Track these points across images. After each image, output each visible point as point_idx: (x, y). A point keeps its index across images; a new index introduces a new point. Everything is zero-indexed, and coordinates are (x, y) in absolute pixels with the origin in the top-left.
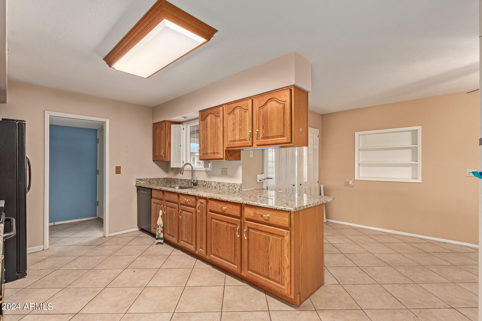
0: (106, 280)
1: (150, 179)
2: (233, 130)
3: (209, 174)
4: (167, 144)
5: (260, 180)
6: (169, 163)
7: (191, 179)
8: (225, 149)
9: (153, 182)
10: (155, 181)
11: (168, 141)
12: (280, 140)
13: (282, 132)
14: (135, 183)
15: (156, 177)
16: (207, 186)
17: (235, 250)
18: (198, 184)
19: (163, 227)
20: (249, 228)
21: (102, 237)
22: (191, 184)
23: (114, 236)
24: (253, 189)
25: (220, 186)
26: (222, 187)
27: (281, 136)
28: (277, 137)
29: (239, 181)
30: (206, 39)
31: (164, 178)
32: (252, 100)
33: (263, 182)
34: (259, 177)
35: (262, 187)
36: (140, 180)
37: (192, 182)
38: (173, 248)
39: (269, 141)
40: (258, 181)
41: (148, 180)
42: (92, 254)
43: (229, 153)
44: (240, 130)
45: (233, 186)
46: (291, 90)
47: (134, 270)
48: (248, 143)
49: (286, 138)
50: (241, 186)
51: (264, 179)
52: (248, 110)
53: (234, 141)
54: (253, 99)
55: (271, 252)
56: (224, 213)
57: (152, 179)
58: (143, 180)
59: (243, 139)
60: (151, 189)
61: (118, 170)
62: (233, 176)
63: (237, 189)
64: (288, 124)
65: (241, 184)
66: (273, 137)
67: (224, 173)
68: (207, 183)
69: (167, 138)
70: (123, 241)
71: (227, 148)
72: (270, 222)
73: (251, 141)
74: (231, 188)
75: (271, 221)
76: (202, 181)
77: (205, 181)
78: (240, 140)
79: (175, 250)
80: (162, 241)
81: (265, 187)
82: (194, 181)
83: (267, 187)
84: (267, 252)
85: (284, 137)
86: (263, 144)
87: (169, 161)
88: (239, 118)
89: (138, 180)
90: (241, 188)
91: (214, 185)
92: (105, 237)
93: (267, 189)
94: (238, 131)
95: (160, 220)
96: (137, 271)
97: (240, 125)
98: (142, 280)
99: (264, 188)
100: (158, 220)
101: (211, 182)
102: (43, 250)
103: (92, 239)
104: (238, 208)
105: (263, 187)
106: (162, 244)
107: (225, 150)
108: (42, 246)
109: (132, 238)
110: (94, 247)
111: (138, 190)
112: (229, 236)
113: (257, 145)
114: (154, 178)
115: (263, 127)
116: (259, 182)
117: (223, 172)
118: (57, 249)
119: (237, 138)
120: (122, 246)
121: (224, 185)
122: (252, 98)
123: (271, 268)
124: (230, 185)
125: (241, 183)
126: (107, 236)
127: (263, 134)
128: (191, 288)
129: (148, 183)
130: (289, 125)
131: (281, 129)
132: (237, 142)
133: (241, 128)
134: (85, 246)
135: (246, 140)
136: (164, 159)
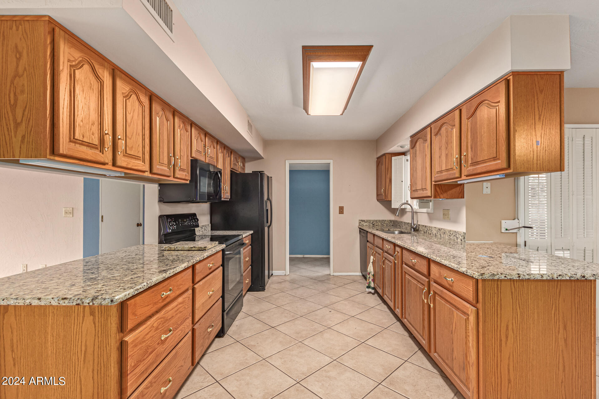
0: (306, 311)
1: (374, 221)
2: (440, 157)
3: (431, 216)
4: (388, 180)
5: (507, 230)
6: (390, 202)
7: (411, 222)
8: (433, 183)
9: (377, 224)
10: (379, 223)
11: (388, 176)
12: (492, 165)
13: (495, 152)
14: (357, 224)
15: (381, 219)
16: (427, 233)
17: (423, 320)
18: (420, 229)
19: (374, 275)
20: (435, 293)
21: (328, 275)
22: (411, 229)
23: (337, 276)
24: (493, 242)
25: (440, 234)
26: (442, 236)
27: (495, 159)
28: (489, 161)
29: (461, 228)
30: (361, 61)
31: (390, 220)
32: (461, 110)
33: (516, 233)
34: (507, 224)
35: (515, 241)
36: (363, 221)
37: (412, 227)
38: (381, 302)
39: (480, 168)
40: (503, 230)
41: (371, 222)
42: (311, 287)
43: (440, 187)
44: (447, 155)
45: (454, 234)
46: (508, 81)
47: (330, 310)
48: (455, 174)
49: (500, 161)
50: (464, 236)
51: (519, 228)
52: (454, 126)
53: (441, 172)
54: (461, 108)
55: (455, 334)
56: (413, 267)
57: (376, 221)
58: (366, 221)
59: (450, 167)
60: (367, 232)
61: (341, 210)
62: (455, 221)
63: (458, 240)
64: (503, 138)
65: (464, 233)
66: (484, 161)
67: (446, 217)
68: (428, 228)
69: (387, 174)
70: (341, 282)
71: (435, 182)
72: (454, 289)
73: (459, 169)
74: (452, 237)
75: (456, 289)
76: (423, 226)
77: (426, 226)
78: (447, 170)
79: (383, 304)
80: (373, 291)
81: (520, 241)
82: (414, 225)
83: (525, 242)
84: (452, 333)
85: (499, 159)
86: (471, 173)
87: (390, 200)
88: (446, 140)
89: (361, 222)
90: (464, 238)
91: (434, 232)
92: (330, 275)
93: (525, 246)
94: (444, 158)
95: (370, 266)
96: (333, 311)
97: (446, 148)
98: (331, 321)
99: (518, 243)
100: (369, 267)
101: (432, 227)
102: (285, 275)
103: (320, 274)
104: (425, 263)
105: (518, 241)
106: (373, 294)
107: (434, 185)
108: (284, 272)
109: (349, 281)
110: (316, 281)
111: (360, 231)
112: (419, 300)
113: (467, 176)
114: (378, 219)
115: (472, 148)
116: (504, 232)
117: (445, 214)
118: (294, 276)
119: (444, 168)
120: (337, 286)
121: (444, 233)
122: (459, 108)
123: (455, 359)
124: (451, 233)
125: (465, 231)
126: (331, 274)
127: (472, 159)
128: (367, 346)
129: (371, 225)
130: (504, 140)
131: (493, 147)
132: (444, 173)
133: (447, 153)
134: (311, 279)
135: (453, 170)
136: (384, 198)
